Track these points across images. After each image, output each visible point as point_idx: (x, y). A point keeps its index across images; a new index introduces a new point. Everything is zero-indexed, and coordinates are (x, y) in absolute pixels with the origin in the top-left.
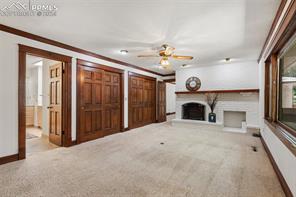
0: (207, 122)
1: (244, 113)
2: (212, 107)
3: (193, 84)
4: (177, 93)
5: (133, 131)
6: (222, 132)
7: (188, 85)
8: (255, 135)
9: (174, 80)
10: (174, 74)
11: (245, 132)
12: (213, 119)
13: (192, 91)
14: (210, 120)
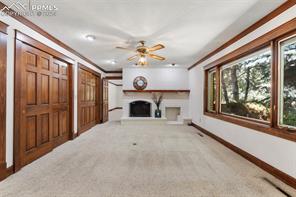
0: (153, 117)
1: (179, 109)
2: (158, 105)
3: (140, 83)
4: (124, 91)
5: (82, 135)
6: (166, 125)
7: (135, 84)
8: (189, 125)
9: (121, 78)
10: (121, 72)
11: (182, 123)
12: (158, 114)
13: (139, 89)
14: (156, 116)
